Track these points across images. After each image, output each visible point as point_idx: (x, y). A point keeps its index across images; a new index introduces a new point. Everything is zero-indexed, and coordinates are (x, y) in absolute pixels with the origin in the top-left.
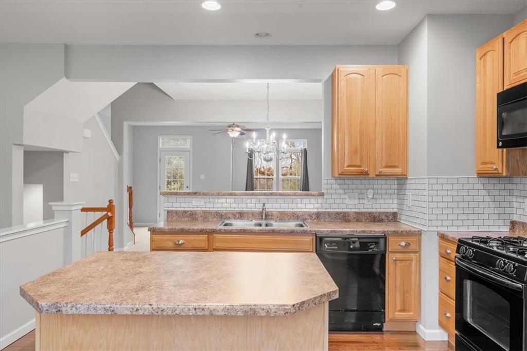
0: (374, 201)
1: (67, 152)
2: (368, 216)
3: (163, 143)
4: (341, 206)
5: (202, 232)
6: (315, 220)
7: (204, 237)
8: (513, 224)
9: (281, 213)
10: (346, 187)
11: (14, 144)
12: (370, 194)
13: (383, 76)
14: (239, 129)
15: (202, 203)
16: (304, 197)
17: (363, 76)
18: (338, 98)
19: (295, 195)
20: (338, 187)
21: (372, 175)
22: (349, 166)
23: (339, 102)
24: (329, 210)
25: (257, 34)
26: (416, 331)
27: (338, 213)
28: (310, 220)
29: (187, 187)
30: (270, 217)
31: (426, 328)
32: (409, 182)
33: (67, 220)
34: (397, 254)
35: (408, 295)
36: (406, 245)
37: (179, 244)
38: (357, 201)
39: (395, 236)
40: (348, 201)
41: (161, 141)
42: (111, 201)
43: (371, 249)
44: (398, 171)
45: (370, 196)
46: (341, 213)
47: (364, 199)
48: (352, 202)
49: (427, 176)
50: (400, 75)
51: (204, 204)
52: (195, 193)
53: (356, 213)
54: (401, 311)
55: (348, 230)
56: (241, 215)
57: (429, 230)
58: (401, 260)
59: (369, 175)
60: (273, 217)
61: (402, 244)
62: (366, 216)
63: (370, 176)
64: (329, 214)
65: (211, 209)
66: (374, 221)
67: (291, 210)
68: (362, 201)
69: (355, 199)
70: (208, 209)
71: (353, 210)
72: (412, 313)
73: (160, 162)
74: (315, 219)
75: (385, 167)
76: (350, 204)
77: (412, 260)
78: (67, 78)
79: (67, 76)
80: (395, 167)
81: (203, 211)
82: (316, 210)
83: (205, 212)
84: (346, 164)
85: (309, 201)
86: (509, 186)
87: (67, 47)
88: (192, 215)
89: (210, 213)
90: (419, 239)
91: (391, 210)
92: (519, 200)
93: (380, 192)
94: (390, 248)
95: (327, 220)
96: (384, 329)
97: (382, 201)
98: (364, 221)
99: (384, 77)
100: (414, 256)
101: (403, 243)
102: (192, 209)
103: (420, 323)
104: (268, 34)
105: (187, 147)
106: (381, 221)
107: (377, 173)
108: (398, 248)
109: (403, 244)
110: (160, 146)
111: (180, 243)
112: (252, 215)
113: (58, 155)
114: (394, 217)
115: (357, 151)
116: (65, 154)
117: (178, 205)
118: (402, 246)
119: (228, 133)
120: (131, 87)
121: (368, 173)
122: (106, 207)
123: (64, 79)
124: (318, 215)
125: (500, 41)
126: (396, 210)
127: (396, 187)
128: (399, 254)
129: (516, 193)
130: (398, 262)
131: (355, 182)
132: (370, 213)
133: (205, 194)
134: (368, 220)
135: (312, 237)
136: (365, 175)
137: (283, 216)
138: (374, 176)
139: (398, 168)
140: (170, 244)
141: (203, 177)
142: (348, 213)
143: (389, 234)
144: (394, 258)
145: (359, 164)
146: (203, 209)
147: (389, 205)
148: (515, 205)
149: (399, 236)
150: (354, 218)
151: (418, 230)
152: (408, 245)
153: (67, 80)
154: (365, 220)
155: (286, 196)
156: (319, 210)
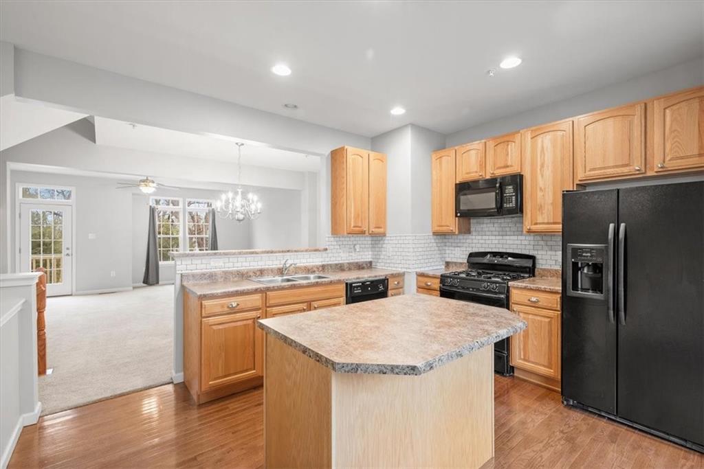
0: (358, 253)
4: (338, 259)
5: (256, 291)
7: (257, 297)
8: (448, 264)
10: (340, 243)
12: (358, 248)
13: (374, 160)
14: (155, 185)
16: (312, 252)
17: (362, 158)
18: (347, 172)
19: (306, 251)
20: (335, 243)
21: (367, 234)
22: (354, 227)
23: (348, 176)
24: (330, 263)
25: (286, 105)
29: (68, 249)
32: (386, 238)
34: (393, 290)
37: (232, 307)
40: (342, 254)
43: (380, 289)
44: (381, 230)
45: (358, 250)
46: (338, 264)
47: (353, 252)
48: (345, 255)
49: (412, 234)
50: (383, 161)
51: (223, 265)
53: (348, 263)
56: (261, 273)
57: (411, 271)
59: (365, 233)
62: (354, 265)
65: (230, 269)
66: (359, 269)
68: (351, 254)
69: (346, 252)
70: (227, 269)
71: (345, 261)
73: (20, 217)
75: (376, 228)
76: (344, 257)
80: (380, 228)
81: (223, 272)
83: (225, 273)
84: (352, 226)
85: (316, 256)
86: (445, 240)
87: (17, 50)
88: (212, 276)
89: (231, 273)
91: (367, 260)
92: (450, 248)
93: (362, 246)
94: (390, 286)
97: (363, 253)
102: (210, 270)
104: (295, 106)
106: (363, 268)
107: (370, 232)
108: (394, 286)
109: (396, 283)
111: (234, 305)
112: (271, 271)
114: (370, 265)
115: (359, 215)
117: (192, 267)
119: (141, 188)
123: (13, 95)
125: (454, 151)
126: (370, 260)
127: (370, 242)
129: (448, 244)
131: (346, 239)
132: (357, 263)
133: (225, 254)
134: (356, 269)
139: (382, 228)
140: (220, 309)
141: (92, 236)
142: (343, 264)
143: (389, 276)
145: (360, 225)
146: (224, 270)
147: (366, 257)
148: (447, 252)
150: (347, 268)
151: (402, 272)
152: (399, 283)
156: (323, 263)
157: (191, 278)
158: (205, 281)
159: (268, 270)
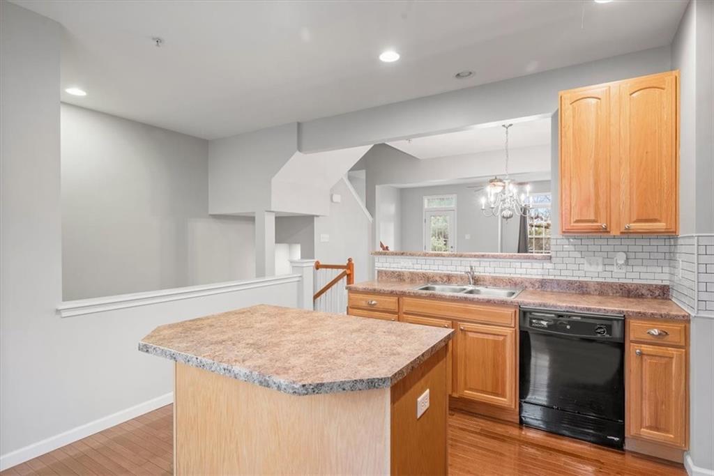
0: (630, 268)
1: (317, 216)
2: (618, 288)
3: (428, 203)
4: (576, 273)
5: (392, 293)
6: (539, 290)
7: (394, 299)
9: (495, 279)
10: (584, 248)
11: (267, 211)
12: (621, 258)
13: (631, 94)
15: (410, 264)
16: (524, 261)
17: (599, 99)
18: (561, 134)
19: (511, 257)
20: (572, 248)
21: (615, 232)
22: (577, 221)
23: (563, 139)
24: (558, 278)
25: (458, 75)
26: (683, 464)
27: (570, 283)
28: (531, 289)
29: (452, 247)
30: (482, 283)
31: (694, 464)
32: (680, 241)
33: (299, 275)
34: (643, 345)
35: (664, 407)
36: (660, 334)
37: (371, 304)
38: (600, 268)
39: (641, 320)
40: (586, 267)
41: (426, 201)
42: (350, 260)
43: (599, 333)
44: (659, 226)
45: (621, 262)
46: (576, 282)
47: (613, 265)
48: (593, 268)
49: (696, 233)
50: (663, 86)
51: (411, 266)
52: (402, 254)
53: (598, 283)
54: (650, 428)
55: (564, 305)
56: (449, 279)
57: (699, 315)
58: (653, 355)
59: (609, 232)
60: (485, 283)
61: (653, 332)
62: (615, 289)
63: (613, 233)
64: (558, 283)
65: (418, 271)
66: (628, 297)
67: (508, 275)
68: (608, 268)
69: (597, 264)
71: (594, 280)
72: (672, 436)
73: (425, 222)
74: (539, 288)
75: (635, 222)
76: (591, 271)
77: (671, 358)
78: (300, 151)
79: (300, 149)
80: (655, 220)
81: (410, 272)
82: (541, 277)
83: (412, 273)
84: (574, 220)
85: (532, 265)
87: (299, 125)
88: (400, 276)
89: (417, 274)
90: (685, 327)
93: (639, 255)
94: (632, 335)
95: (555, 290)
96: (627, 447)
97: (643, 269)
98: (611, 294)
99: (634, 95)
100: (675, 353)
101: (656, 330)
102: (400, 270)
103: (689, 454)
104: (471, 73)
105: (452, 206)
106: (641, 296)
107: (623, 230)
108: (646, 337)
109: (655, 332)
110: (426, 206)
111: (373, 303)
112: (461, 278)
113: (309, 220)
114: (663, 293)
115: (589, 201)
116: (315, 218)
117: (387, 265)
118: (653, 335)
120: (369, 149)
121: (608, 230)
122: (346, 264)
123: (298, 153)
124: (543, 284)
126: (664, 283)
128: (646, 346)
130: (645, 357)
131: (598, 242)
132: (622, 286)
133: (411, 255)
134: (618, 295)
135: (513, 310)
136: (604, 232)
137: (496, 282)
138: (618, 234)
139: (660, 221)
140: (364, 304)
141: (467, 237)
142: (587, 283)
143: (629, 315)
144: (638, 351)
145: (592, 218)
146: (411, 270)
147: (656, 275)
149: (649, 320)
150: (596, 290)
151: (683, 313)
152: (664, 334)
153: (301, 154)
154: (613, 293)
155: (500, 258)
156: (545, 277)
157: (384, 275)
158: (395, 280)
159: (456, 276)
